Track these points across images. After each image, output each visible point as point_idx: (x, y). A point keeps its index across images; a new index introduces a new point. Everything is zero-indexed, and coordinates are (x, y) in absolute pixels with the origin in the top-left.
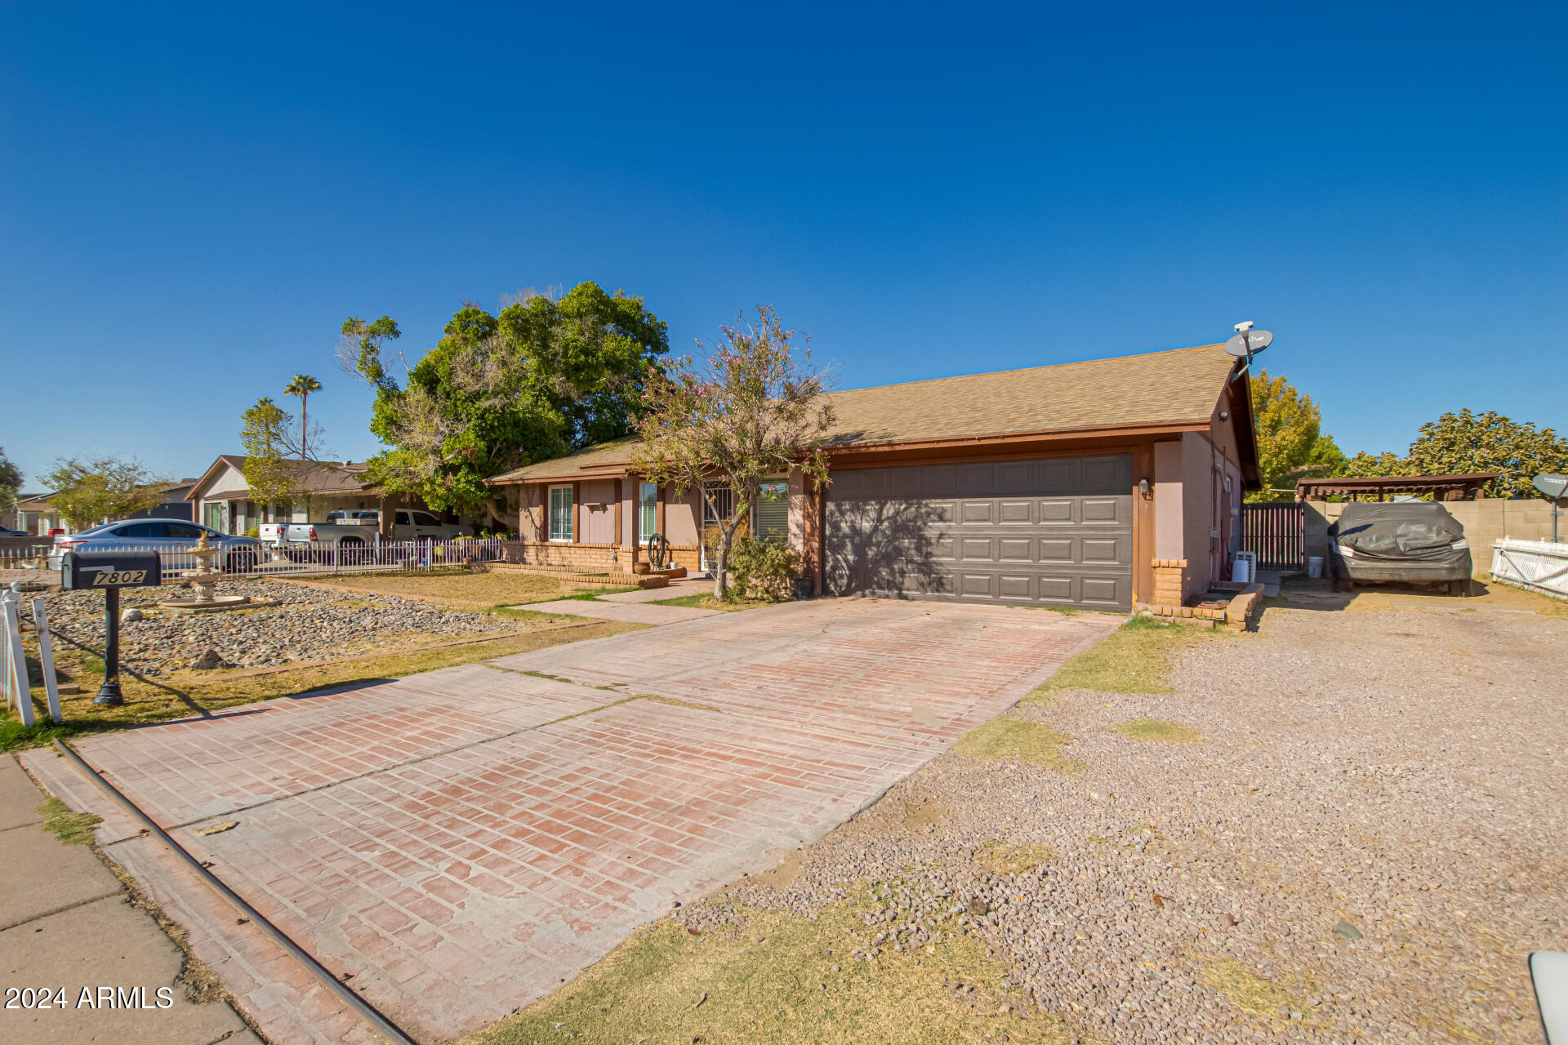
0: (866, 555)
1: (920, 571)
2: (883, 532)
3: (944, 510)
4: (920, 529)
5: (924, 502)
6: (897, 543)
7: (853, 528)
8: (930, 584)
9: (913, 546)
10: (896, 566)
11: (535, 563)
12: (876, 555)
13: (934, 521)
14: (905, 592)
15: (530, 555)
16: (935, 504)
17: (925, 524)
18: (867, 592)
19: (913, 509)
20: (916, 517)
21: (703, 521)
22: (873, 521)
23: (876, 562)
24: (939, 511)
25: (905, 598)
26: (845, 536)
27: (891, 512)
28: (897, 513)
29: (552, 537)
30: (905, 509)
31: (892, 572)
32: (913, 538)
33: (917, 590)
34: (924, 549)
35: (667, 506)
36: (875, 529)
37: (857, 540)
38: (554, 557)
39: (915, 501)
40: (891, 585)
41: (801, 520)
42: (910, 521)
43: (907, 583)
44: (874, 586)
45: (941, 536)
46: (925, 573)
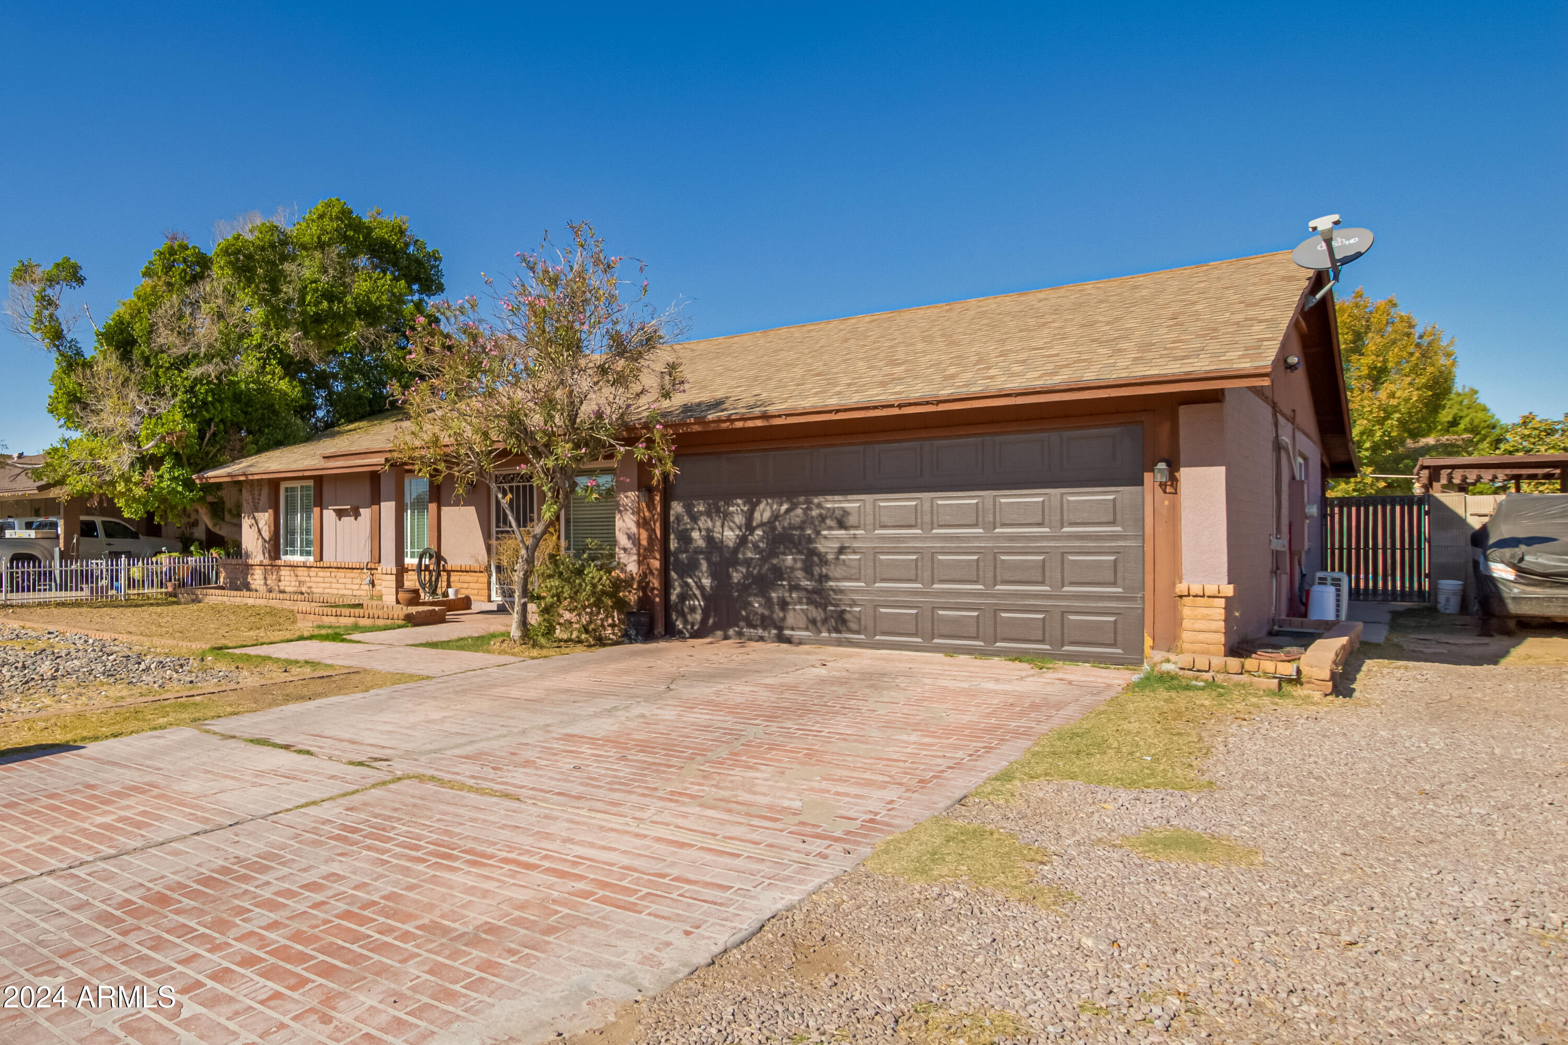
0: (729, 577)
1: (810, 602)
2: (756, 546)
3: (846, 513)
4: (810, 540)
5: (816, 501)
6: (775, 561)
7: (709, 539)
8: (825, 621)
9: (799, 565)
10: (774, 595)
11: (262, 589)
12: (745, 577)
13: (830, 528)
14: (787, 632)
15: (256, 579)
16: (833, 503)
17: (818, 533)
18: (731, 632)
19: (799, 511)
20: (803, 522)
21: (494, 529)
22: (740, 528)
23: (744, 588)
24: (838, 513)
25: (788, 641)
26: (698, 551)
27: (767, 515)
28: (776, 517)
29: (286, 553)
30: (788, 511)
31: (769, 603)
32: (800, 552)
33: (807, 629)
34: (817, 570)
35: (444, 510)
36: (742, 541)
37: (715, 558)
38: (288, 581)
39: (802, 499)
40: (766, 622)
41: (634, 529)
42: (795, 528)
43: (791, 619)
44: (742, 624)
45: (842, 550)
46: (817, 605)
